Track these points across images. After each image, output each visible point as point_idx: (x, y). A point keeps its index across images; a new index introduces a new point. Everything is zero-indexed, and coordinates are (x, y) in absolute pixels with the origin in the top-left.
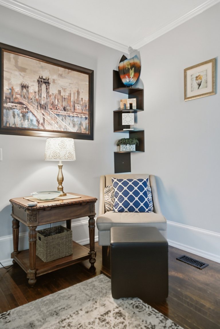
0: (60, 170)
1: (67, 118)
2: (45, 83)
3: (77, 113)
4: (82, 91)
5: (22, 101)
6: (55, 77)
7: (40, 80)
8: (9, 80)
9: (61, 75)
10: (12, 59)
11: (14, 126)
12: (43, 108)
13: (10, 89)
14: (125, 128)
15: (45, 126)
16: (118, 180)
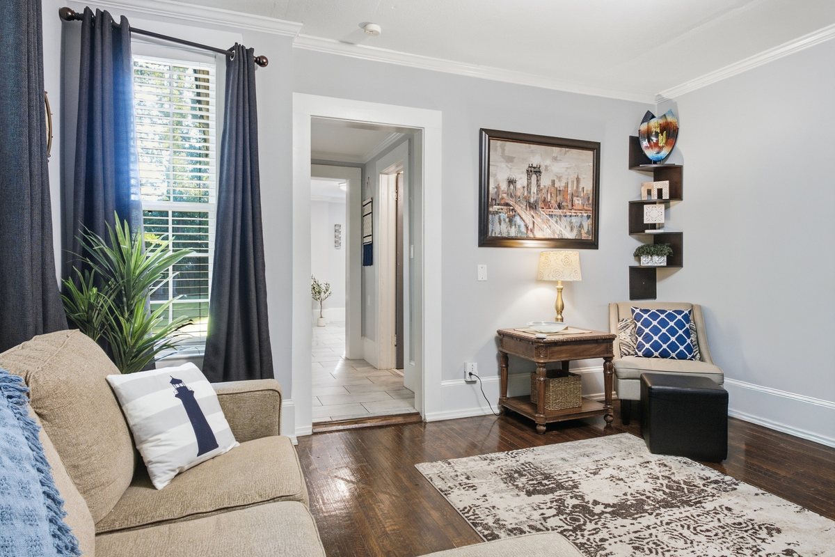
0: (560, 294)
1: (563, 218)
2: (536, 172)
3: (576, 210)
4: (584, 176)
5: (509, 202)
6: (548, 162)
7: (530, 169)
8: (495, 175)
9: (555, 159)
10: (499, 148)
11: (499, 236)
12: (533, 208)
13: (496, 187)
14: (648, 229)
15: (535, 232)
16: (641, 310)
